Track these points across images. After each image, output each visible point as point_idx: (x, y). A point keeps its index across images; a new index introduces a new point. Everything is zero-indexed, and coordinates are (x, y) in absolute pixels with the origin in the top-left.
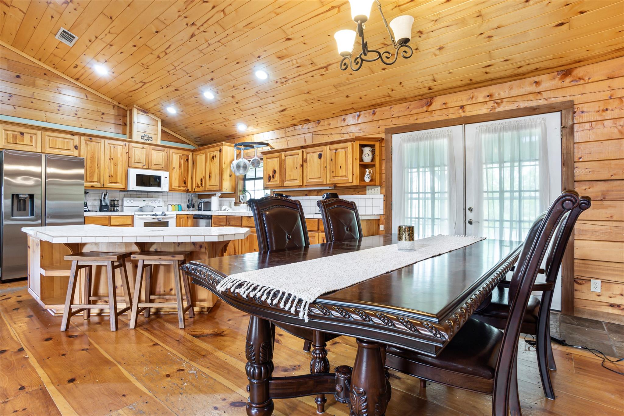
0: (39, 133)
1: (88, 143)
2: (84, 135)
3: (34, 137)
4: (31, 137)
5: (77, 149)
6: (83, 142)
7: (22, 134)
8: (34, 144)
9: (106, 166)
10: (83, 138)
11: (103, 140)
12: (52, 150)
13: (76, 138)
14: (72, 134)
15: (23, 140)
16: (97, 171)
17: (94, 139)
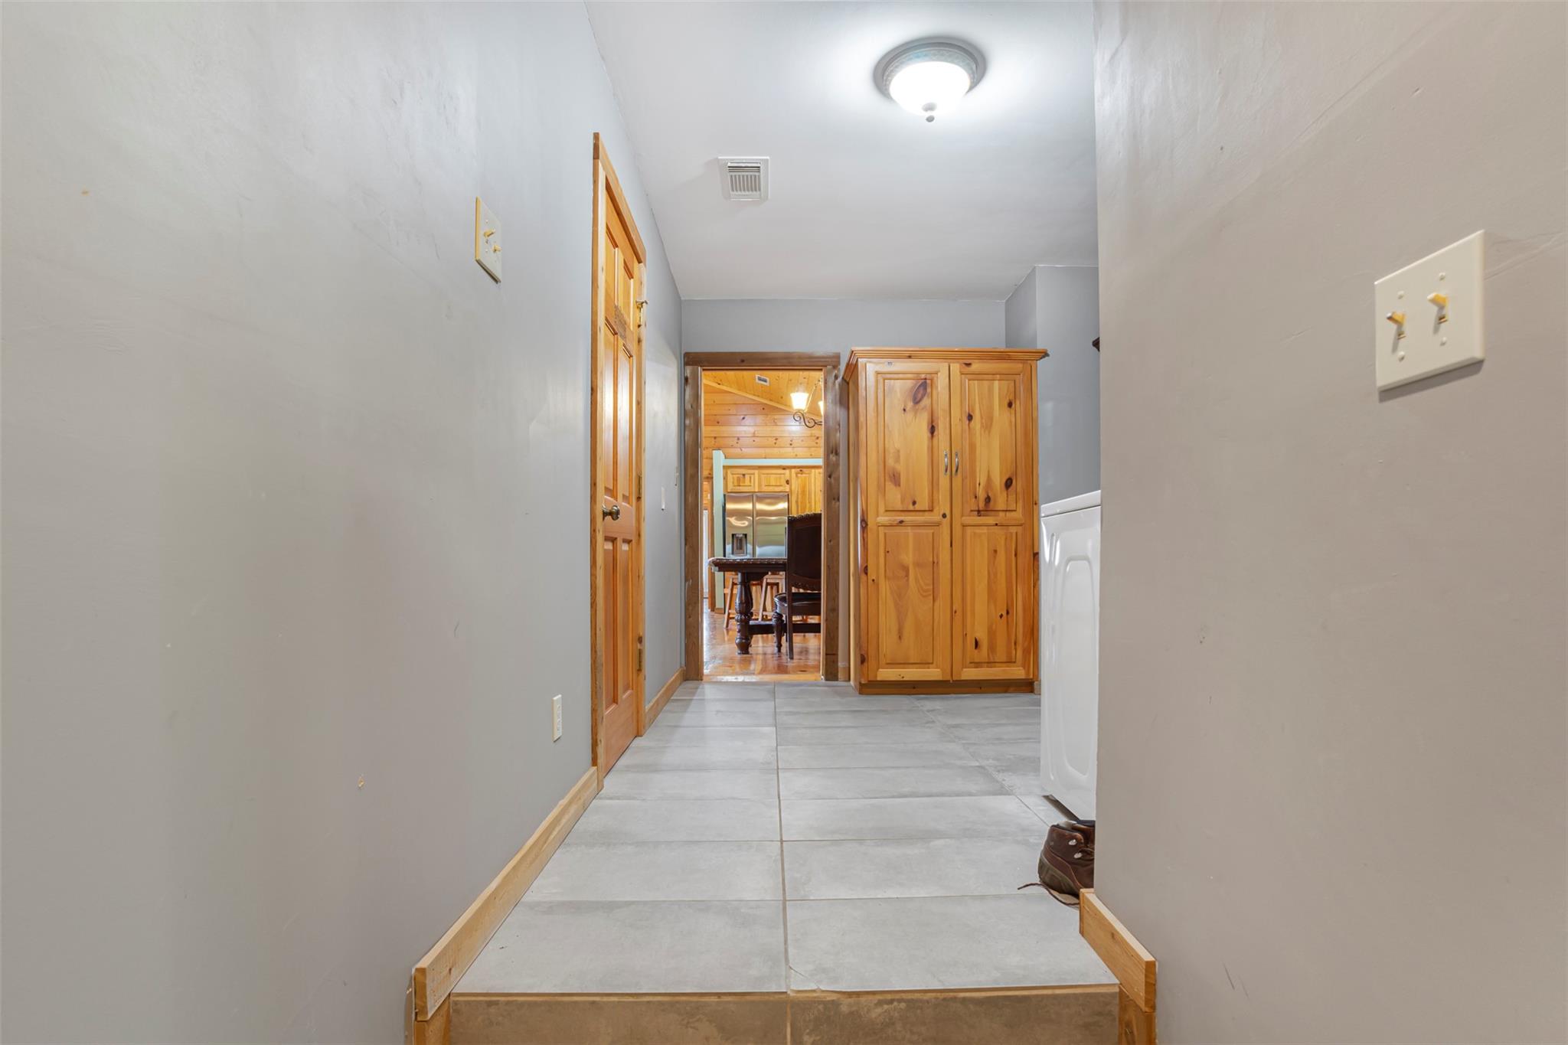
0: (756, 472)
1: (799, 475)
2: (795, 467)
3: (752, 476)
4: (750, 478)
5: (788, 484)
6: (794, 475)
7: (744, 475)
8: (752, 485)
9: (817, 499)
10: (793, 470)
11: (813, 470)
12: (766, 488)
13: (787, 471)
14: (784, 468)
15: (744, 482)
16: (808, 505)
17: (804, 470)
